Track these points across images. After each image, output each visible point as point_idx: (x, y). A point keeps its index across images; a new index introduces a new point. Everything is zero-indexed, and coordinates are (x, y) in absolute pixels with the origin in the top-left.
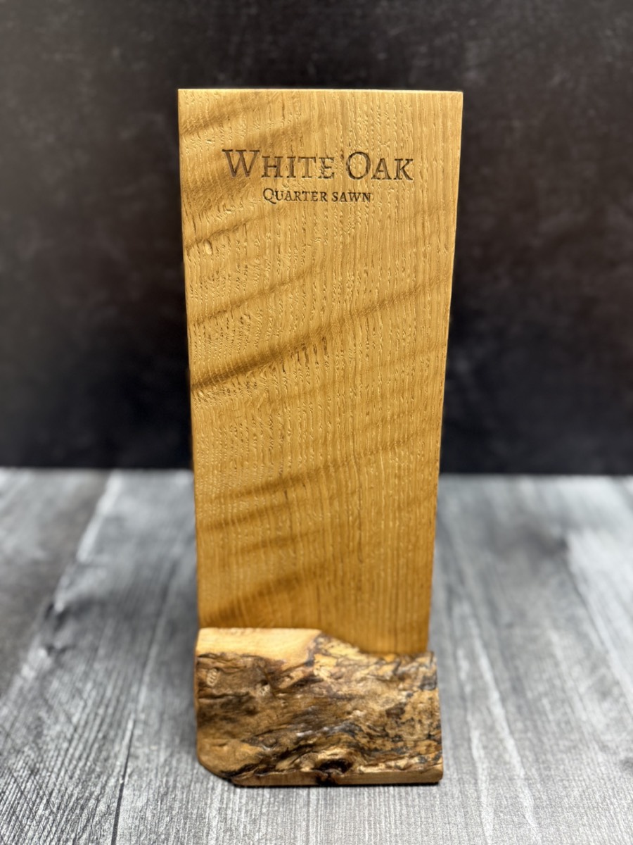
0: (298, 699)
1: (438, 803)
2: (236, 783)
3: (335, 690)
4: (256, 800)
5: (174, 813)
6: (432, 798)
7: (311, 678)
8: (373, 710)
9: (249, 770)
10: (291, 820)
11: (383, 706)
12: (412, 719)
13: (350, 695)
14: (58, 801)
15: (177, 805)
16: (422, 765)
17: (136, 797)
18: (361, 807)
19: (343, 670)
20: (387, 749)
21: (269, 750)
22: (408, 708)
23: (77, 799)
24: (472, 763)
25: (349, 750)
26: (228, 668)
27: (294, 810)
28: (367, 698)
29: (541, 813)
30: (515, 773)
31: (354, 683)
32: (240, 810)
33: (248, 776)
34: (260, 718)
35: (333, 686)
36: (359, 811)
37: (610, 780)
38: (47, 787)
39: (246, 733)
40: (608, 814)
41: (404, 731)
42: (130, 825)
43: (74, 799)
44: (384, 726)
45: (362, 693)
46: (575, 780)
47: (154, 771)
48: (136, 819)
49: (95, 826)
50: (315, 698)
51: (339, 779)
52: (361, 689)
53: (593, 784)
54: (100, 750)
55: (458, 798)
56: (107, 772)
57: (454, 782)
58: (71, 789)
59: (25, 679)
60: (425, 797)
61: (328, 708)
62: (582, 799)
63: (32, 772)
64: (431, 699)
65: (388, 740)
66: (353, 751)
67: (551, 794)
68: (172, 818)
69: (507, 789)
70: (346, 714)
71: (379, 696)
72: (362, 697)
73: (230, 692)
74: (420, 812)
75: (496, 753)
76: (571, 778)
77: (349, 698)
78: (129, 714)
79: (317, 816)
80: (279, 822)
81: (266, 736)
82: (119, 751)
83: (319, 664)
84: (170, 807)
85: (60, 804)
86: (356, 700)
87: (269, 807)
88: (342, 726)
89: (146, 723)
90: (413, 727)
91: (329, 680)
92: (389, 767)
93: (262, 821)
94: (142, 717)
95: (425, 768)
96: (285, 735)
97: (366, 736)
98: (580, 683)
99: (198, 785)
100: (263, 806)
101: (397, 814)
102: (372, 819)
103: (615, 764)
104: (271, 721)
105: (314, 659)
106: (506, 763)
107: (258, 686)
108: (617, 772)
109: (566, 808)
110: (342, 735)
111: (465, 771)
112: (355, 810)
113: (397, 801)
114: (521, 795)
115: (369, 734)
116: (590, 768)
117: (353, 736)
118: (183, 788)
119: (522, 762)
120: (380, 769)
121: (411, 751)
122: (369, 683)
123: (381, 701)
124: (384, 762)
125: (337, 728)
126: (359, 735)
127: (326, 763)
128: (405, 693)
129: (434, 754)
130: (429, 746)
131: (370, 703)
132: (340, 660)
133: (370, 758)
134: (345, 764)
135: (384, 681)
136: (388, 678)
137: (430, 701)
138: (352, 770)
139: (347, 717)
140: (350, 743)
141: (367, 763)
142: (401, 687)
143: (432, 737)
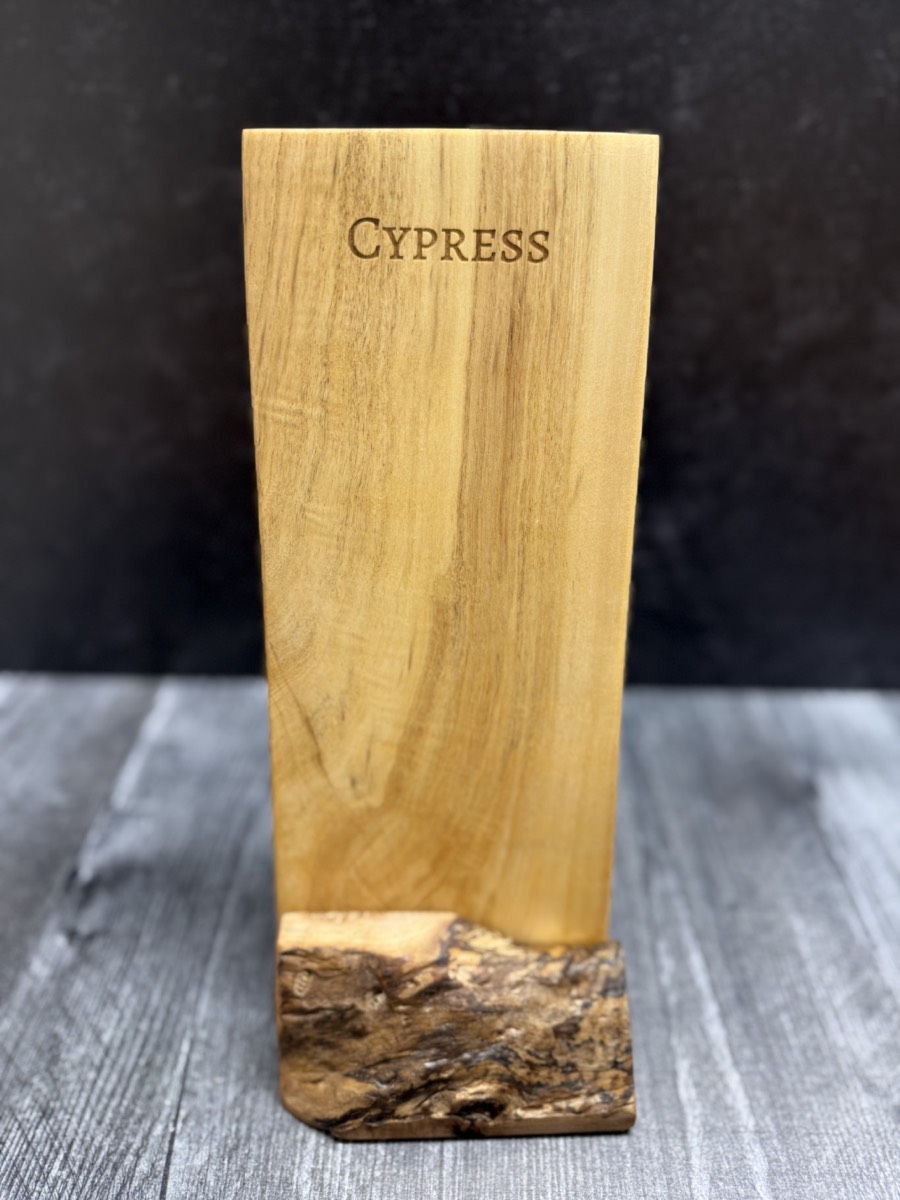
0: (426, 1013)
1: (629, 1165)
2: (337, 1136)
3: (479, 1000)
4: (366, 1159)
5: (247, 1175)
6: (620, 1159)
7: (445, 983)
8: (535, 1027)
9: (356, 1117)
10: (417, 1189)
11: (548, 1021)
12: (591, 1040)
13: (501, 1006)
14: (80, 1157)
15: (252, 1164)
16: (605, 1105)
17: (192, 1153)
18: (518, 1170)
19: (491, 970)
20: (556, 1083)
21: (384, 1088)
22: (585, 1024)
23: (109, 1154)
24: (678, 1106)
25: (500, 1086)
26: (324, 969)
27: (420, 1173)
28: (525, 1010)
29: (779, 1181)
30: (740, 1123)
31: (506, 989)
32: (342, 1173)
33: (356, 1126)
34: (371, 1042)
35: (476, 994)
36: (515, 1177)
37: (879, 1134)
38: (64, 1136)
39: (351, 1064)
40: (875, 1184)
41: (579, 1058)
42: (183, 1193)
43: (103, 1154)
44: (551, 1050)
45: (519, 1004)
46: (828, 1134)
47: (219, 1115)
48: (193, 1184)
49: (134, 1194)
50: (451, 1012)
51: (486, 1128)
52: (517, 997)
53: (854, 1141)
54: (141, 1083)
55: (658, 1159)
56: (151, 1115)
57: (653, 1135)
58: (99, 1138)
59: (35, 979)
60: (610, 1157)
61: (470, 1025)
62: (838, 1162)
63: (44, 1113)
64: (617, 1010)
65: (556, 1071)
66: (506, 1088)
67: (794, 1155)
68: (244, 1184)
69: (729, 1147)
70: (495, 1035)
71: (543, 1007)
72: (519, 1009)
73: (327, 1004)
74: (602, 1179)
75: (712, 1093)
76: (823, 1130)
77: (500, 1011)
78: (184, 1032)
79: (454, 1183)
80: (399, 1191)
81: (380, 1067)
82: (169, 1085)
83: (456, 962)
84: (242, 1166)
85: (84, 1160)
86: (509, 1013)
87: (384, 1169)
88: (490, 1051)
89: (208, 1044)
90: (592, 1050)
91: (471, 986)
92: (559, 1110)
93: (374, 1189)
94: (203, 1034)
95: (609, 1111)
96: (408, 1066)
97: (524, 1064)
98: (834, 993)
99: (282, 1136)
100: (376, 1168)
101: (570, 1181)
102: (533, 1187)
103: (886, 1111)
104: (387, 1046)
105: (449, 955)
106: (727, 1108)
107: (369, 995)
108: (889, 1123)
109: (815, 1176)
110: (491, 1064)
111: (668, 1118)
112: (508, 1175)
113: (569, 1163)
114: (749, 1156)
115: (529, 1063)
116: (849, 1116)
117: (506, 1066)
118: (260, 1139)
119: (752, 1108)
120: (546, 1113)
121: (589, 1086)
122: (528, 989)
123: (546, 1014)
124: (550, 1102)
125: (482, 1054)
126: (514, 1065)
127: (467, 1105)
128: (580, 1003)
129: (622, 1090)
130: (616, 1078)
131: (529, 1017)
132: (486, 956)
133: (531, 1097)
134: (496, 1107)
135: (550, 986)
136: (556, 982)
137: (616, 1013)
138: (505, 1115)
139: (497, 1038)
140: (501, 1076)
141: (526, 1104)
142: (574, 993)
143: (620, 1065)
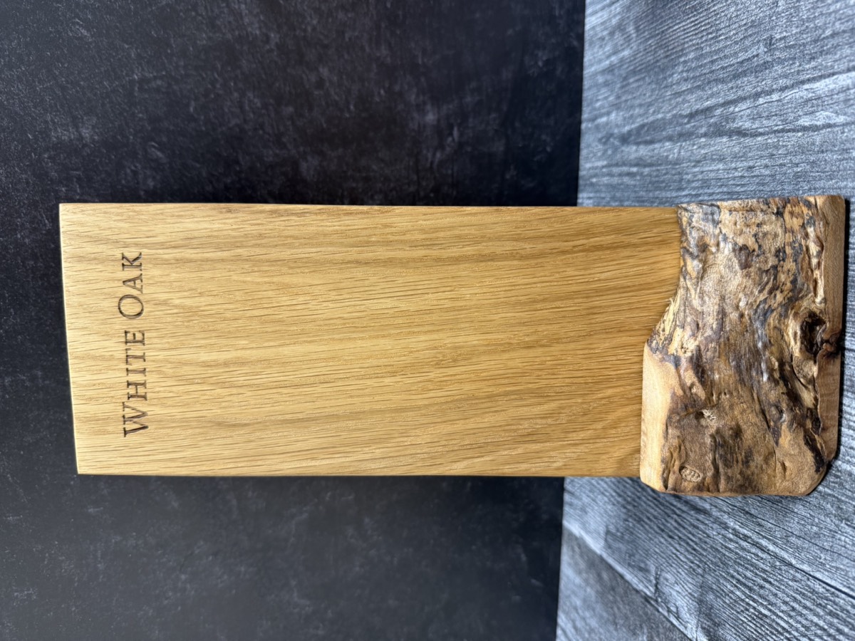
0: (720, 378)
3: (711, 333)
7: (694, 360)
8: (740, 285)
9: (812, 440)
11: (736, 273)
12: (755, 235)
13: (718, 313)
16: (817, 223)
20: (794, 268)
22: (741, 241)
26: (680, 457)
28: (723, 293)
31: (705, 309)
33: (822, 441)
34: (745, 423)
35: (706, 335)
41: (771, 246)
44: (762, 272)
45: (718, 298)
50: (719, 357)
52: (712, 299)
61: (732, 341)
64: (731, 213)
65: (782, 267)
66: (793, 312)
70: (743, 320)
71: (722, 277)
72: (723, 298)
73: (710, 456)
77: (722, 314)
81: (768, 417)
83: (679, 350)
86: (725, 306)
88: (757, 324)
91: (699, 338)
92: (819, 265)
95: (821, 220)
96: (767, 395)
97: (773, 294)
105: (673, 355)
107: (704, 422)
110: (769, 325)
115: (770, 292)
117: (773, 311)
120: (821, 277)
121: (799, 237)
122: (706, 289)
123: (728, 274)
124: (812, 271)
125: (760, 332)
126: (772, 303)
127: (806, 347)
128: (722, 245)
129: (803, 208)
130: (792, 213)
131: (730, 289)
132: (678, 323)
133: (805, 289)
134: (810, 321)
135: (704, 270)
136: (701, 266)
137: (734, 213)
138: (821, 312)
139: (747, 318)
140: (781, 315)
141: (812, 294)
142: (714, 249)
143: (781, 210)
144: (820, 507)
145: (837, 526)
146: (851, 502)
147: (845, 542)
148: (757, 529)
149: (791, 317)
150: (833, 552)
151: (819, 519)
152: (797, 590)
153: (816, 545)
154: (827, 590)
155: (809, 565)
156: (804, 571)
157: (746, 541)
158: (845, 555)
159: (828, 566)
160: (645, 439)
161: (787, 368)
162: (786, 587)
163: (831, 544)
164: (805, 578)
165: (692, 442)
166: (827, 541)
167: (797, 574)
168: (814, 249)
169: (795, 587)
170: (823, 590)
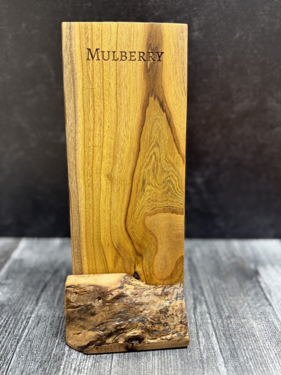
0: (116, 305)
3: (134, 300)
7: (122, 295)
8: (153, 310)
11: (158, 308)
13: (142, 302)
16: (178, 337)
19: (138, 291)
20: (161, 330)
22: (170, 309)
26: (81, 292)
31: (143, 297)
33: (92, 348)
35: (133, 298)
41: (169, 321)
44: (159, 318)
45: (147, 302)
50: (124, 304)
51: (137, 347)
52: (147, 299)
61: (131, 309)
65: (161, 326)
66: (144, 332)
70: (140, 312)
71: (156, 303)
72: (148, 304)
77: (141, 304)
81: (100, 326)
83: (126, 288)
86: (145, 305)
88: (138, 318)
90: (173, 318)
91: (131, 296)
92: (163, 339)
95: (180, 338)
96: (110, 324)
97: (150, 323)
104: (103, 318)
105: (124, 286)
107: (96, 300)
110: (138, 323)
115: (151, 322)
117: (144, 324)
120: (158, 340)
121: (173, 331)
122: (150, 297)
123: (157, 305)
124: (160, 337)
125: (135, 319)
126: (147, 323)
127: (131, 338)
128: (168, 302)
129: (184, 331)
130: (182, 327)
131: (151, 306)
132: (136, 286)
133: (153, 335)
134: (140, 338)
135: (158, 296)
136: (160, 294)
137: (181, 305)
138: (144, 342)
139: (141, 314)
140: (142, 327)
141: (151, 338)
142: (166, 298)
143: (183, 323)
144: (45, 354)
145: (38, 361)
146: (49, 366)
147: (31, 366)
148: (32, 327)
149: (142, 331)
150: (26, 361)
151: (40, 353)
152: (7, 347)
153: (28, 353)
154: (9, 360)
155: (19, 351)
156: (16, 349)
157: (26, 323)
158: (25, 366)
159: (19, 359)
160: (87, 277)
161: (122, 331)
162: (8, 342)
163: (29, 360)
164: (13, 350)
165: (88, 296)
166: (30, 358)
167: (14, 346)
168: (169, 337)
169: (8, 346)
170: (8, 358)
